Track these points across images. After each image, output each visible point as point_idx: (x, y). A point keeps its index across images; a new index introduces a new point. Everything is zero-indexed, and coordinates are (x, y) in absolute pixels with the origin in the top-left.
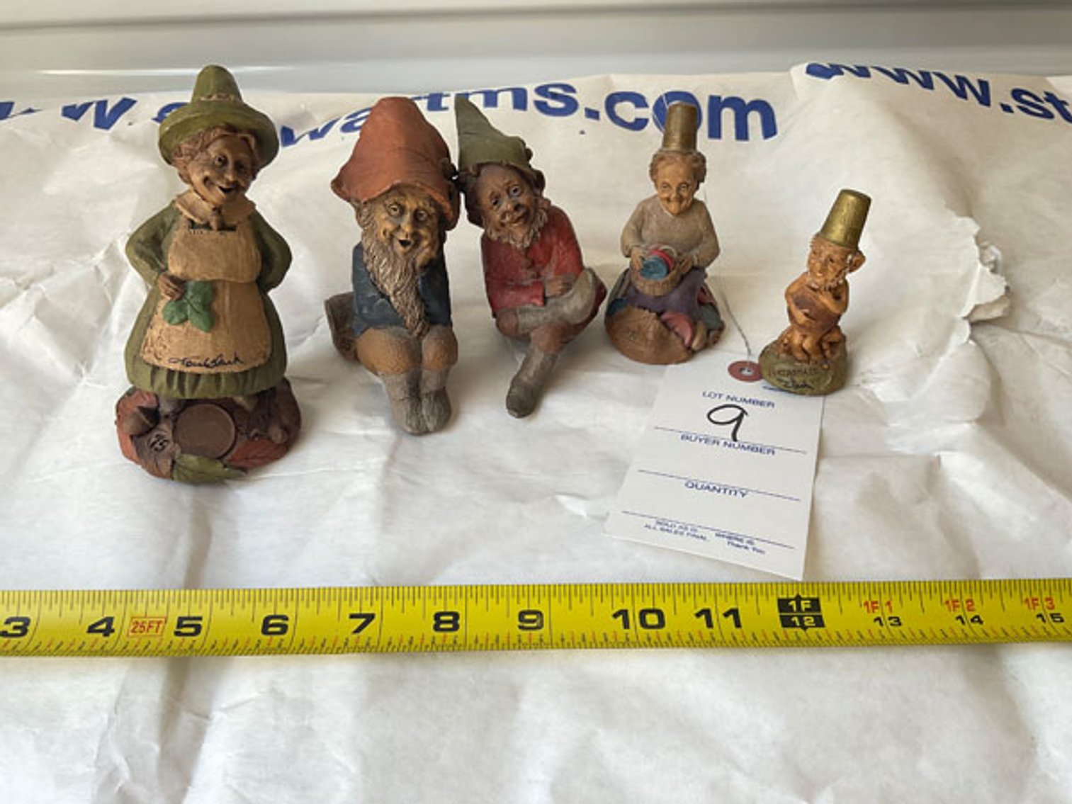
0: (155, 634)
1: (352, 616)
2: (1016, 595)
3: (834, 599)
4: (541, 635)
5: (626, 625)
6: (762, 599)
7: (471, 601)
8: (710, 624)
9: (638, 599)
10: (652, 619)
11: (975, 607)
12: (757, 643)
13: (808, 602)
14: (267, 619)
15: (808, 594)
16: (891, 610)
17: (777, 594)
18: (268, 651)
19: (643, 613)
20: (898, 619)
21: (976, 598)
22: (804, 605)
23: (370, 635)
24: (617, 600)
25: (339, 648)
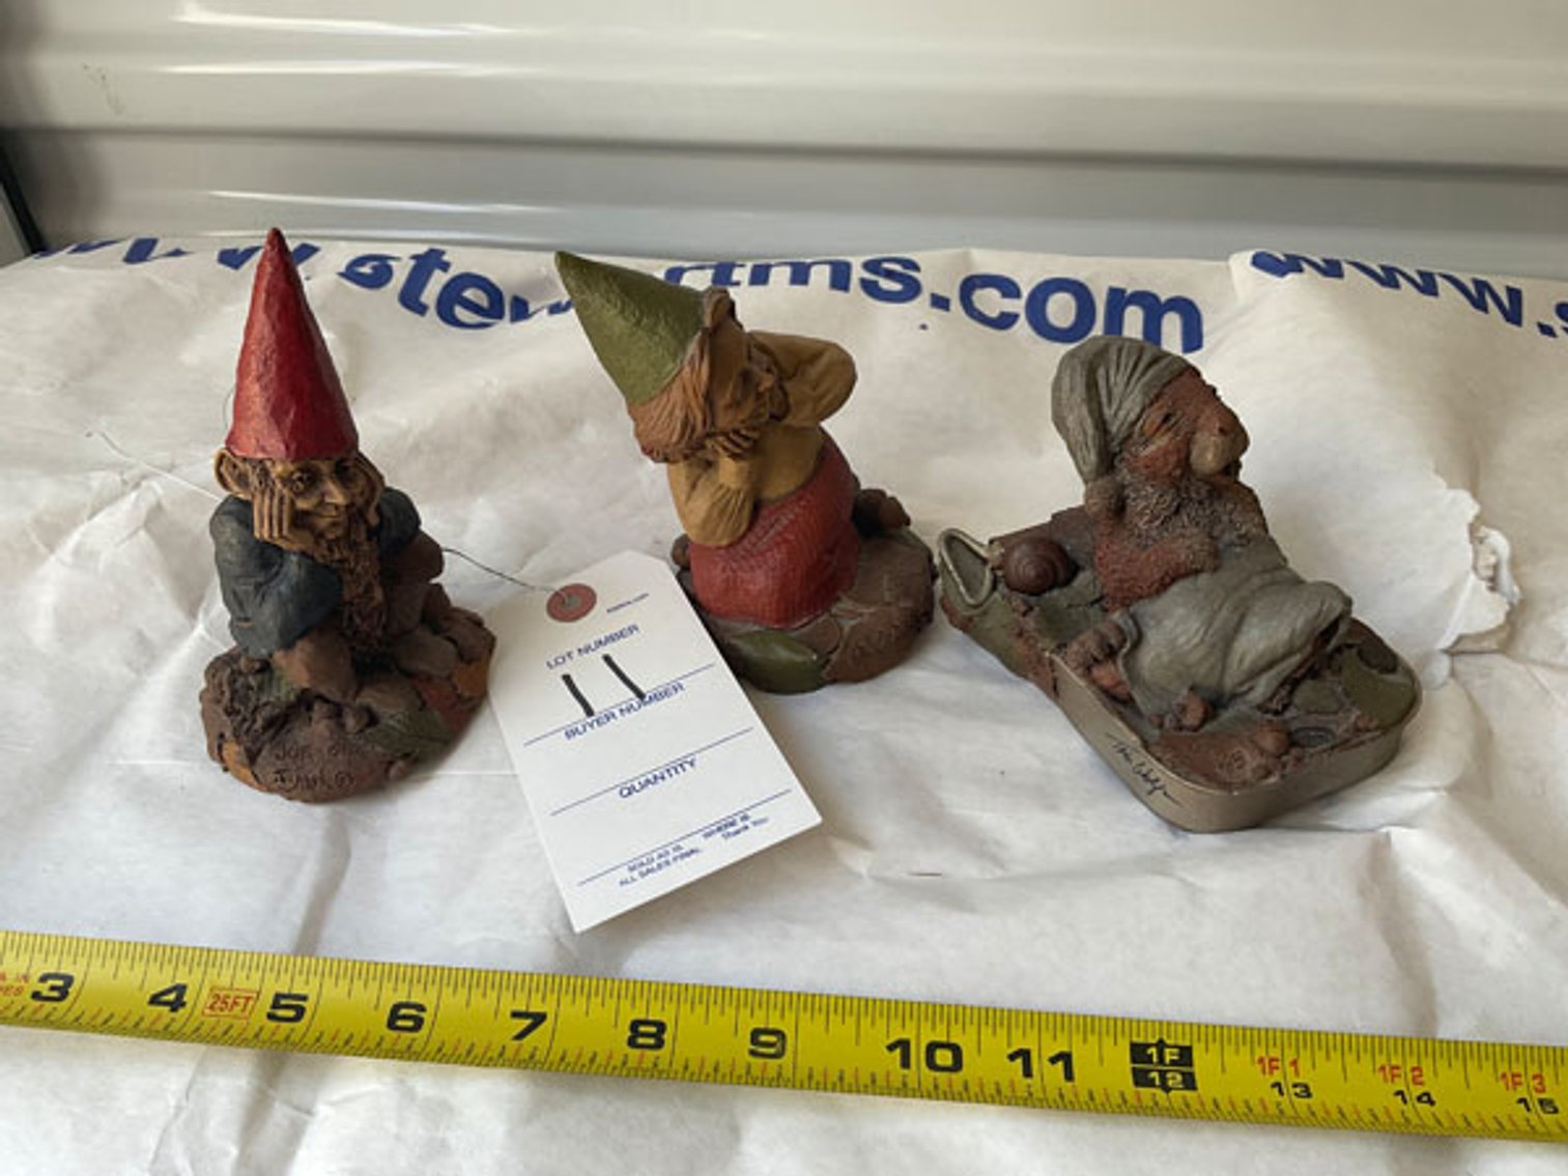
0: (239, 1014)
1: (516, 1015)
2: (1488, 1066)
3: (1215, 1047)
4: (780, 1067)
5: (905, 1063)
6: (1108, 1041)
7: (685, 1008)
8: (1028, 1073)
9: (926, 1028)
10: (944, 1057)
11: (1424, 1079)
12: (1095, 1106)
13: (1175, 1050)
14: (397, 1007)
15: (1176, 1038)
16: (1297, 1073)
17: (1131, 1036)
18: (393, 1054)
19: (932, 1048)
20: (1306, 1087)
21: (1426, 1065)
22: (1170, 1055)
23: (536, 1044)
24: (896, 1024)
25: (491, 1059)
